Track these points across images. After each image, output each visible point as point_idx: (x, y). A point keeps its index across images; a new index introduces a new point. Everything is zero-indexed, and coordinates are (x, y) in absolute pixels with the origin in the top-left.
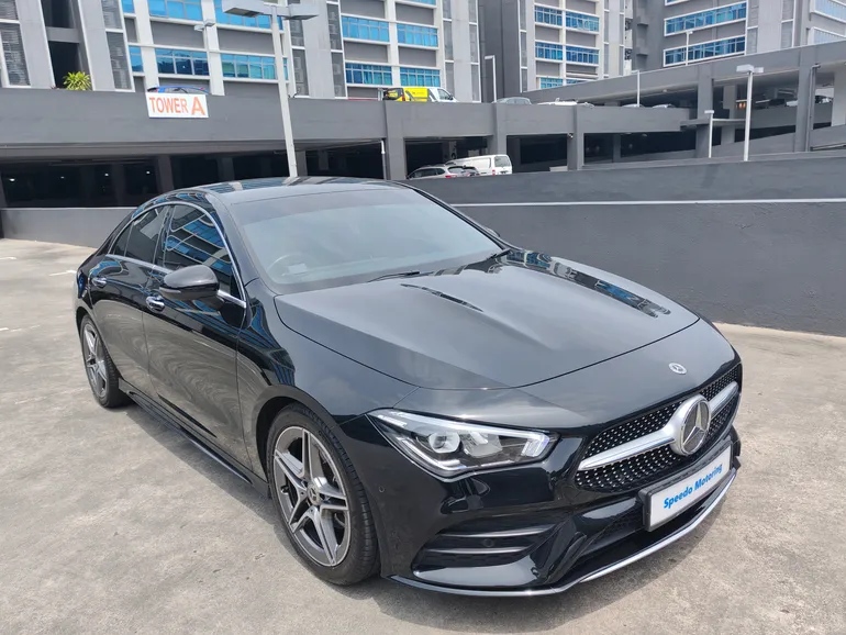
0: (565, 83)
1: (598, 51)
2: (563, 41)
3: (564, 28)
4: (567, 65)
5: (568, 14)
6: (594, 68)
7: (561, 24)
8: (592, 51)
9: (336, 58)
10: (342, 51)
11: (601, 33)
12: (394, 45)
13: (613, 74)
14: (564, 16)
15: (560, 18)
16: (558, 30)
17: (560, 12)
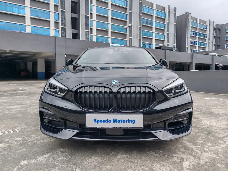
0: (197, 51)
1: (206, 43)
2: (197, 40)
3: (198, 37)
4: (198, 47)
5: (199, 33)
6: (205, 48)
7: (197, 36)
8: (205, 43)
9: (140, 41)
10: (141, 39)
11: (207, 39)
12: (154, 38)
13: (211, 50)
14: (198, 34)
15: (197, 34)
16: (196, 37)
17: (197, 32)
